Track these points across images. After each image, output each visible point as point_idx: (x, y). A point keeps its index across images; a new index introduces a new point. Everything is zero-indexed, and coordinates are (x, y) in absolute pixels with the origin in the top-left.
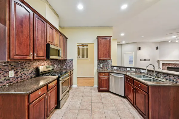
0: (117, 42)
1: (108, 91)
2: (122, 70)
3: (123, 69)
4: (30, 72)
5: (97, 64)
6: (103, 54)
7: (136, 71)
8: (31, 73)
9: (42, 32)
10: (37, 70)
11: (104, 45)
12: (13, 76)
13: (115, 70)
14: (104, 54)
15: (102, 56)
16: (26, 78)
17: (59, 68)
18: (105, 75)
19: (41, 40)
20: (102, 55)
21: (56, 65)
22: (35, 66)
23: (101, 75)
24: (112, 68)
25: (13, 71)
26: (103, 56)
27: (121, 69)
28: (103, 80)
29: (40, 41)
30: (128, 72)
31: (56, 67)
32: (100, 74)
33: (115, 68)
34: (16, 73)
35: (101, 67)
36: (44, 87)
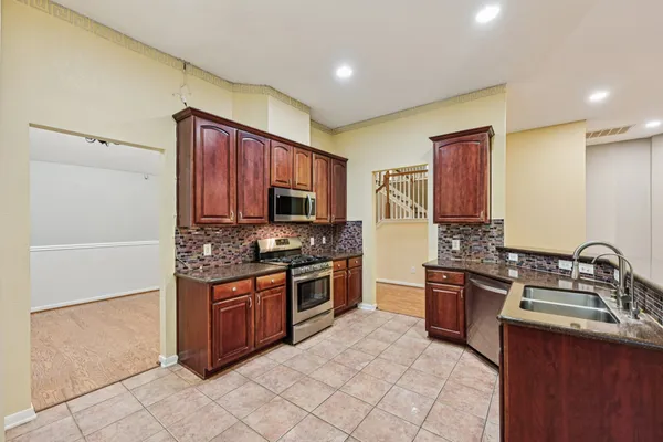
0: (588, 135)
1: (462, 342)
2: (540, 266)
3: (544, 263)
4: (241, 250)
5: (440, 239)
6: (454, 200)
7: (597, 277)
8: (245, 252)
9: (256, 165)
10: (256, 246)
11: (456, 168)
12: (210, 254)
13: (511, 265)
14: (458, 201)
15: (448, 211)
16: (233, 262)
17: (323, 246)
18: (450, 281)
19: (254, 183)
20: (449, 205)
21: (312, 239)
22: (253, 238)
23: (435, 279)
24: (501, 257)
25: (209, 245)
26: (453, 211)
27: (536, 262)
28: (440, 296)
29: (251, 183)
30: (564, 278)
31: (312, 244)
32: (432, 276)
33: (513, 257)
34: (215, 248)
35: (454, 252)
36: (246, 281)
